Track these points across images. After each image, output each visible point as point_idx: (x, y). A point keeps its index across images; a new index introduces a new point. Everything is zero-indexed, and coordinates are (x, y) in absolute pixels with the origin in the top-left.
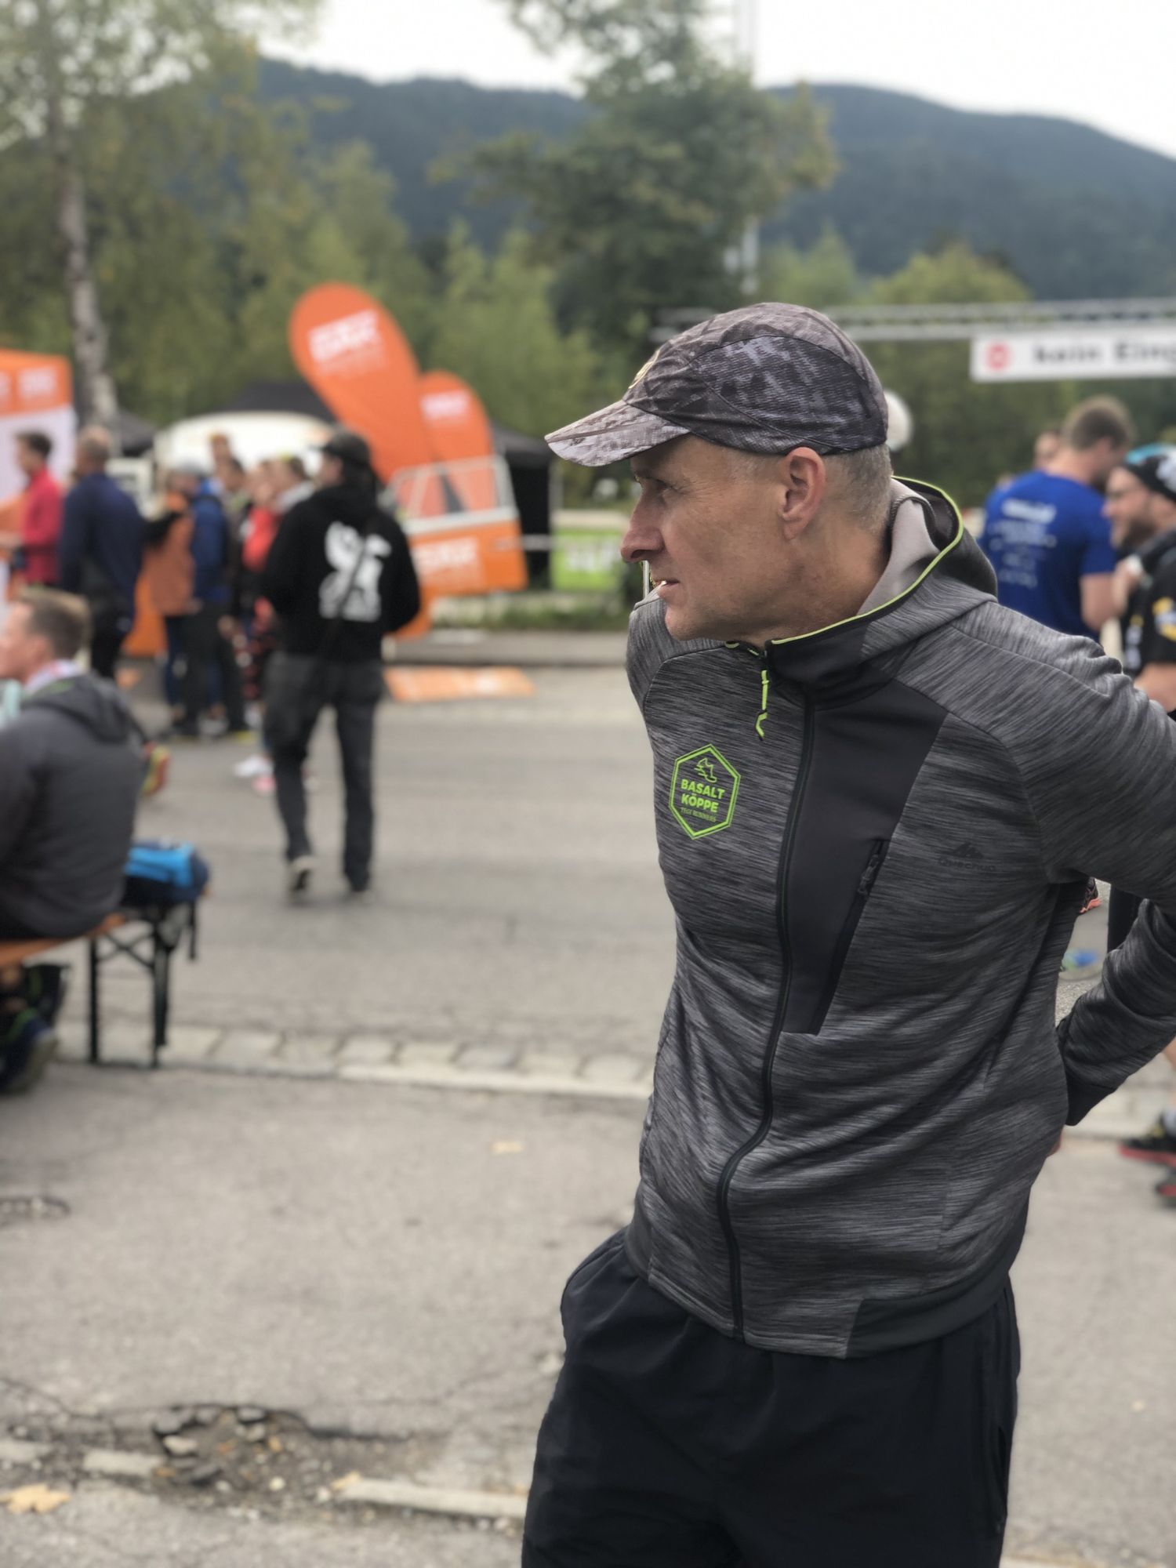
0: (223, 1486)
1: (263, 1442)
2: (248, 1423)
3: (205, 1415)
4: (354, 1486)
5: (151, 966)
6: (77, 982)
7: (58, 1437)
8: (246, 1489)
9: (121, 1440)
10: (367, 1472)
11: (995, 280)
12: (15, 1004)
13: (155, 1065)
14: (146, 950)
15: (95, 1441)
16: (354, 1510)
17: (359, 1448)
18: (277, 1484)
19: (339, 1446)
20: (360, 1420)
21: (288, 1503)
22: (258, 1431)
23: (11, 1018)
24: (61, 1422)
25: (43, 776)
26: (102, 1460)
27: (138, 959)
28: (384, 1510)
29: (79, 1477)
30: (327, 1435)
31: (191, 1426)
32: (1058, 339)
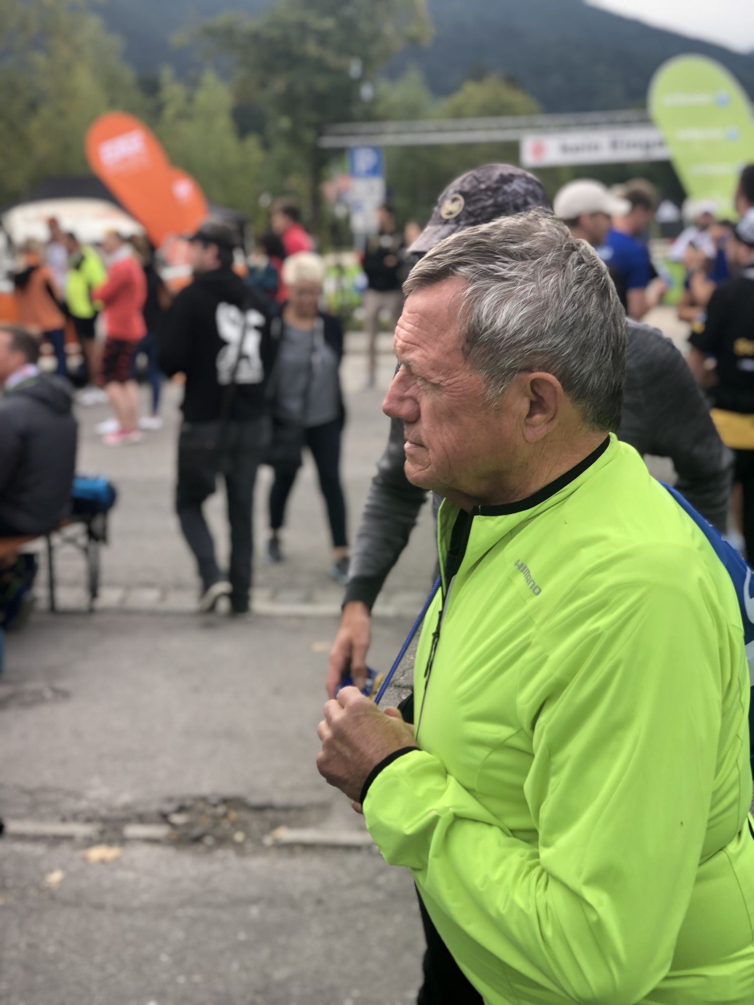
0: (209, 840)
1: (225, 816)
2: (215, 806)
3: (188, 803)
4: (285, 834)
5: (86, 550)
6: (42, 561)
7: (104, 820)
8: (223, 841)
9: (142, 819)
10: (290, 825)
11: (518, 98)
12: (8, 577)
13: (91, 611)
14: (83, 540)
15: (127, 820)
16: (290, 847)
17: (281, 816)
18: (239, 837)
19: (270, 815)
20: (279, 798)
21: (249, 846)
22: (221, 810)
23: (6, 587)
24: (103, 812)
25: (25, 437)
26: (134, 830)
27: (78, 546)
28: (308, 847)
29: (123, 841)
30: (260, 809)
31: (181, 809)
32: (575, 138)
